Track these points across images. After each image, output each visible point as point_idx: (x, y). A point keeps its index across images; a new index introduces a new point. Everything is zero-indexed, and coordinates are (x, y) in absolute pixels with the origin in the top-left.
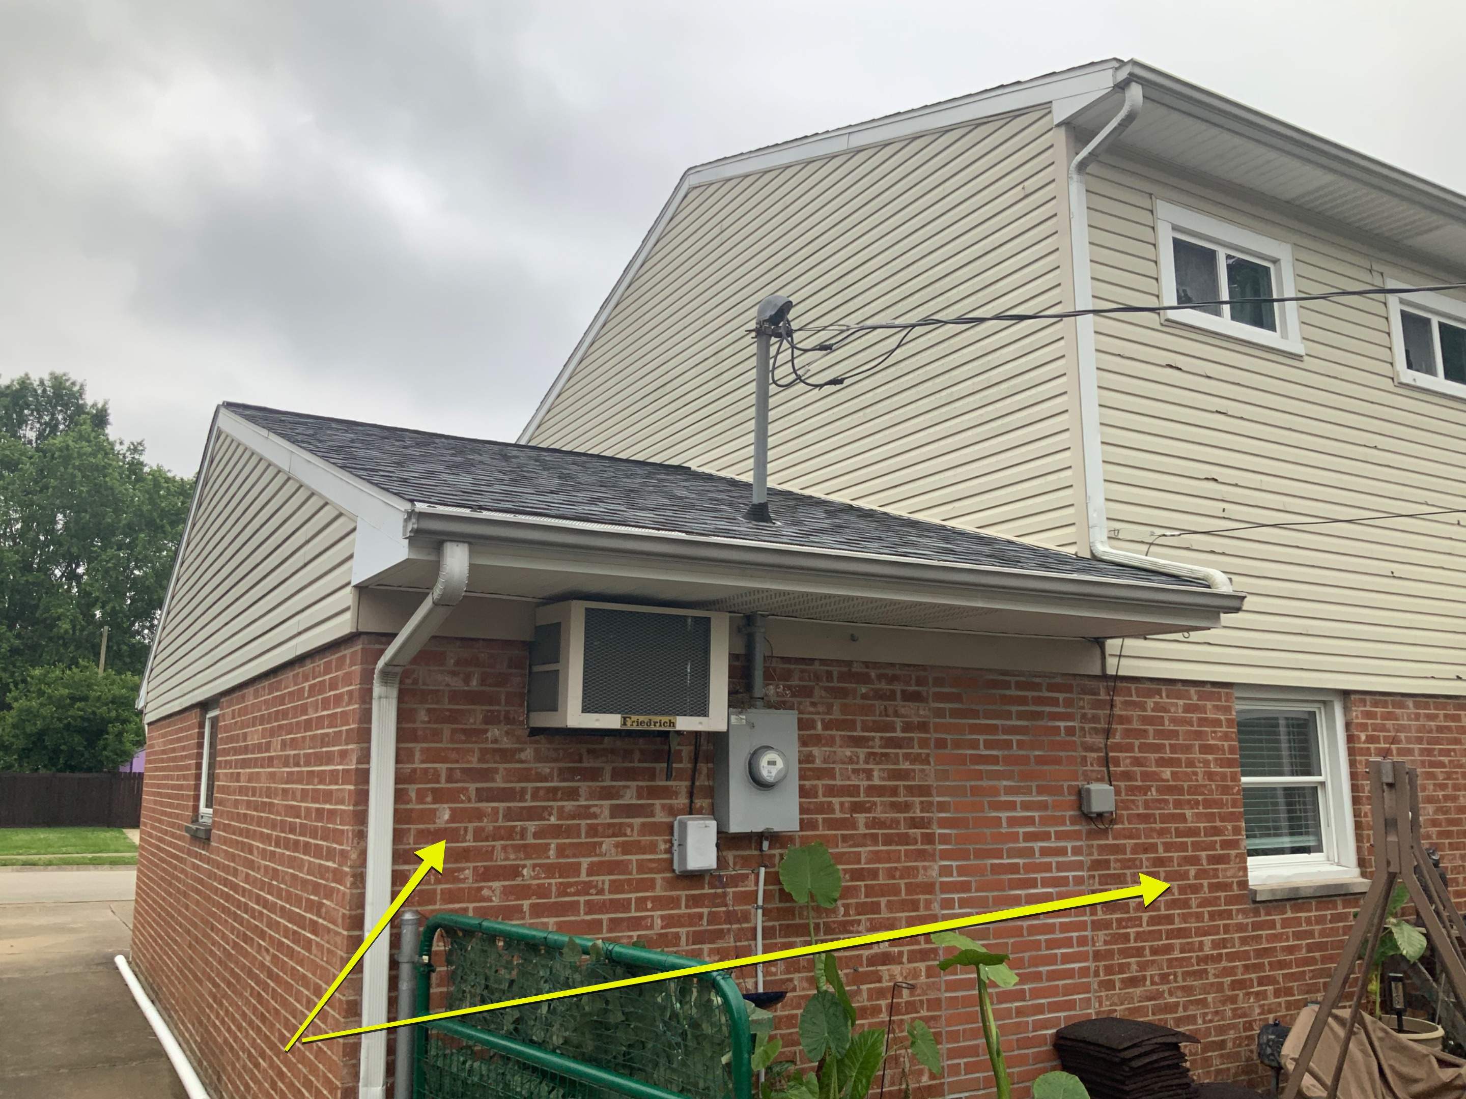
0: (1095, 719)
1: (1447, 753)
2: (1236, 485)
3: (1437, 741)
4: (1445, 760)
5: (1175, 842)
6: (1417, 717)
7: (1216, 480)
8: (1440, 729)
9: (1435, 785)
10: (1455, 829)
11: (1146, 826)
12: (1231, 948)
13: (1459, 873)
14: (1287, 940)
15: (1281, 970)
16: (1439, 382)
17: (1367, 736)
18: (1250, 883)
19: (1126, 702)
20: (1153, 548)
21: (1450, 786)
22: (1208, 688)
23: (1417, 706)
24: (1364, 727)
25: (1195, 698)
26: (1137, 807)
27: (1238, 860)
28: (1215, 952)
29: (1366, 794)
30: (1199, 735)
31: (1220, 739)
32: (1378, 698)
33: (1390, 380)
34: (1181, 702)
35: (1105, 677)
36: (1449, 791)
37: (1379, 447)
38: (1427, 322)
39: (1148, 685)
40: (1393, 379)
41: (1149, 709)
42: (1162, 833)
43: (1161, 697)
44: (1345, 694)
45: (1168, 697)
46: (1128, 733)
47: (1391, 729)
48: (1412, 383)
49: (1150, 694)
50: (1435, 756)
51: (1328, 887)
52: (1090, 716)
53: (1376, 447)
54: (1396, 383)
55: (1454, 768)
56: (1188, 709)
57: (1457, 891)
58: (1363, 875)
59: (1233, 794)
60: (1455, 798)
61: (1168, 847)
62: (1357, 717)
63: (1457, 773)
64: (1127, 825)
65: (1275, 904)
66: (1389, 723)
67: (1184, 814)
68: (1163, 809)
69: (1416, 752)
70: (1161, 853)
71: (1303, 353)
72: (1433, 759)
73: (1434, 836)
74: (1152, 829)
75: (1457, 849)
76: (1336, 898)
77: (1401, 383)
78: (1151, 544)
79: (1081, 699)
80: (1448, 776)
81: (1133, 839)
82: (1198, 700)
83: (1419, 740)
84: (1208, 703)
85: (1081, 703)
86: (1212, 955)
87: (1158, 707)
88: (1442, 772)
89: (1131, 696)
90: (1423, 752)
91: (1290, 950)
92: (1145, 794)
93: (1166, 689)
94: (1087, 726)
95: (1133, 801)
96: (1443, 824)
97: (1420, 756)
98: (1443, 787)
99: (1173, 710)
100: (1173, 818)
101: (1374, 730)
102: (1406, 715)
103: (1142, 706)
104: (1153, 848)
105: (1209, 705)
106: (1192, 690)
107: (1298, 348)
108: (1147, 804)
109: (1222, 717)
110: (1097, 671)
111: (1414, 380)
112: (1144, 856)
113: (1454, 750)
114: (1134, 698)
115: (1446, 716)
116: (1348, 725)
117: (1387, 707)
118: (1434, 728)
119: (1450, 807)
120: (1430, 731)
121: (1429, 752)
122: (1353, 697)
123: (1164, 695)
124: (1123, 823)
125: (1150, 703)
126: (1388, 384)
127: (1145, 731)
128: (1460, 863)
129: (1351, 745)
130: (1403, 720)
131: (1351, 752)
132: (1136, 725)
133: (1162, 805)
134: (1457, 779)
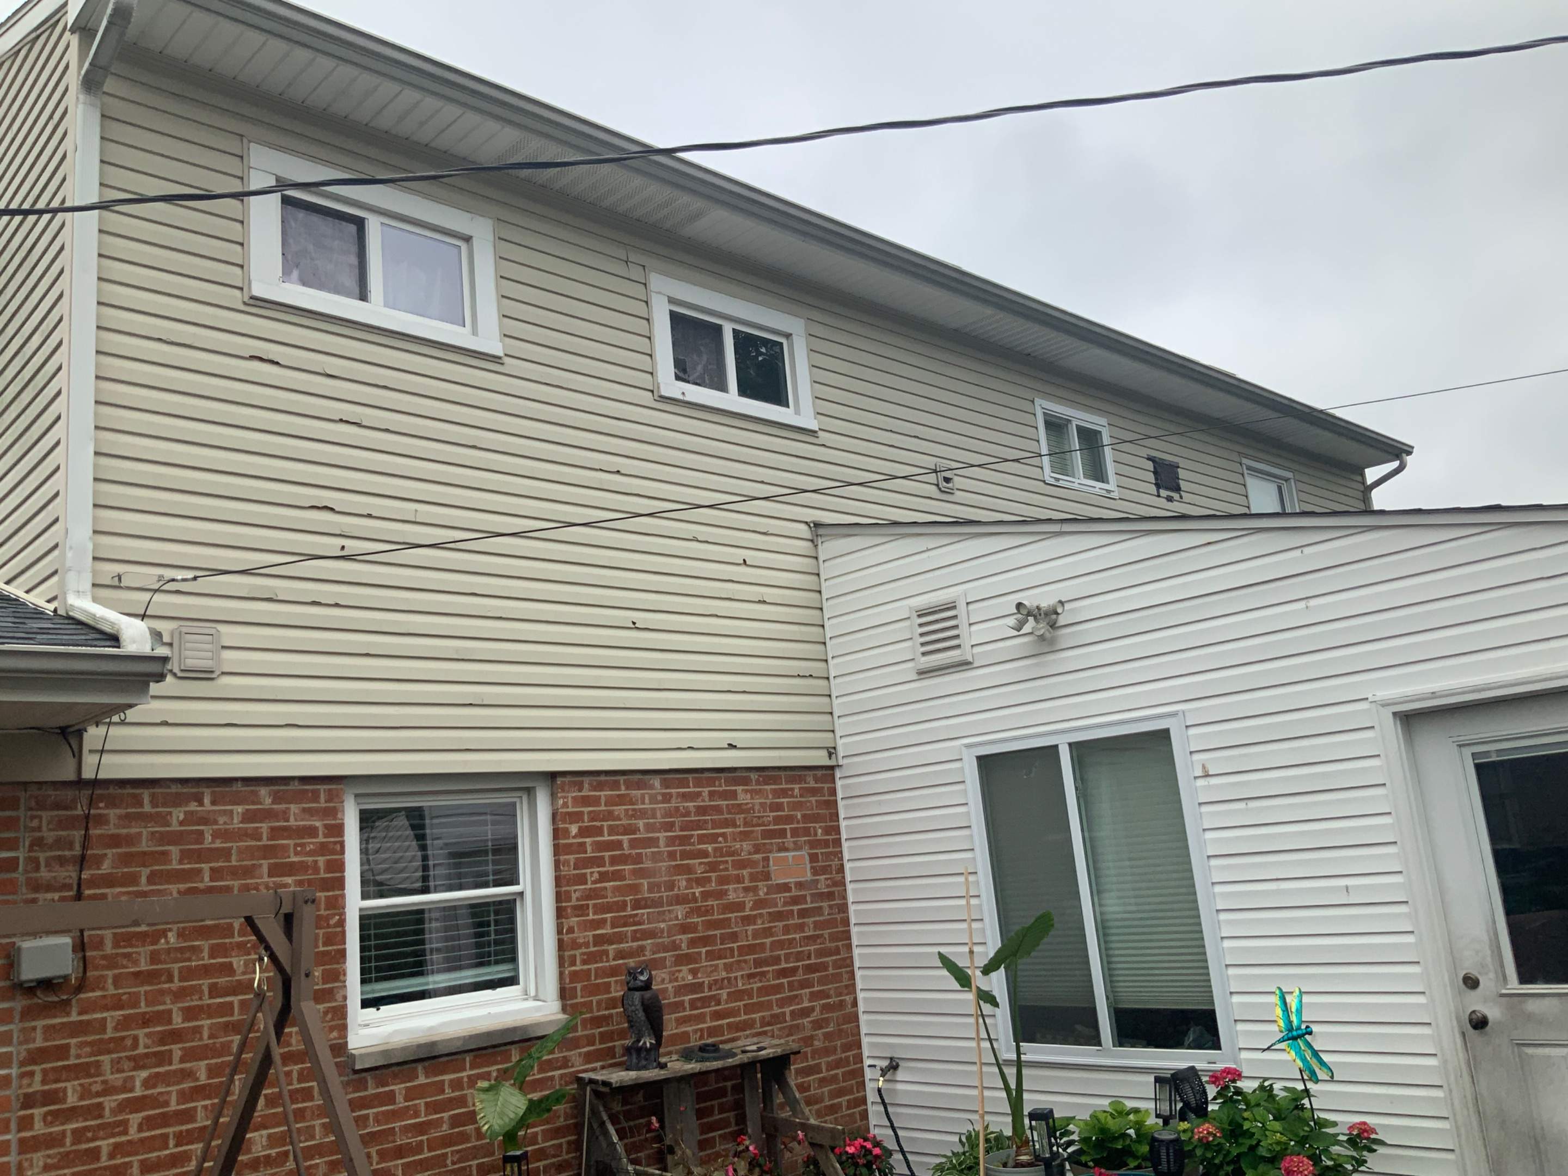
0: (59, 843)
1: (713, 838)
2: (369, 516)
3: (698, 825)
4: (710, 848)
5: (209, 1006)
6: (667, 798)
7: (332, 509)
8: (702, 810)
9: (688, 880)
10: (718, 932)
11: (148, 988)
12: (306, 1140)
13: (721, 988)
14: (417, 1115)
15: (401, 1158)
16: (732, 400)
17: (580, 828)
18: (350, 1046)
19: (128, 816)
20: (158, 597)
21: (713, 879)
22: (296, 786)
23: (666, 784)
24: (575, 817)
25: (268, 801)
26: (136, 962)
27: (330, 1016)
28: (273, 1152)
29: (574, 902)
30: (268, 851)
31: (310, 853)
32: (603, 778)
33: (650, 394)
34: (240, 809)
35: (80, 783)
36: (713, 886)
37: (623, 472)
38: (718, 329)
39: (174, 789)
40: (652, 391)
41: (175, 822)
42: (179, 995)
43: (201, 804)
44: (552, 776)
45: (213, 803)
46: (127, 859)
47: (622, 816)
48: (681, 397)
49: (178, 800)
50: (693, 844)
51: (489, 1034)
52: (50, 841)
53: (618, 472)
54: (656, 398)
55: (721, 856)
56: (249, 817)
57: (716, 1012)
58: (564, 1009)
59: (329, 926)
60: (721, 894)
61: (190, 1014)
62: (565, 805)
63: (727, 862)
64: (111, 991)
65: (395, 1069)
66: (619, 810)
67: (231, 964)
68: (189, 960)
69: (662, 843)
70: (178, 1021)
71: (501, 354)
72: (688, 848)
73: (684, 946)
74: (162, 992)
75: (720, 958)
76: (508, 1047)
77: (661, 397)
78: (156, 591)
79: (33, 818)
80: (713, 867)
81: (121, 1008)
82: (273, 803)
83: (669, 827)
84: (292, 806)
85: (35, 823)
86: (269, 1156)
87: (191, 818)
88: (700, 864)
89: (142, 805)
90: (671, 841)
91: (421, 1128)
92: (155, 942)
93: (213, 793)
94: (42, 856)
95: (127, 956)
96: (700, 928)
97: (668, 846)
98: (700, 882)
99: (221, 820)
100: (206, 971)
101: (592, 820)
102: (645, 799)
103: (163, 820)
104: (165, 1017)
105: (294, 808)
106: (263, 791)
107: (496, 348)
108: (154, 957)
109: (318, 824)
110: (71, 776)
111: (683, 393)
112: (141, 1033)
113: (723, 835)
114: (147, 808)
115: (711, 794)
116: (554, 816)
117: (619, 789)
118: (693, 810)
119: (713, 906)
120: (688, 814)
121: (684, 840)
122: (559, 781)
123: (207, 801)
124: (103, 989)
125: (178, 814)
126: (647, 398)
127: (164, 853)
128: (724, 974)
129: (556, 842)
130: (643, 803)
131: (558, 850)
132: (145, 846)
133: (187, 955)
134: (727, 869)
